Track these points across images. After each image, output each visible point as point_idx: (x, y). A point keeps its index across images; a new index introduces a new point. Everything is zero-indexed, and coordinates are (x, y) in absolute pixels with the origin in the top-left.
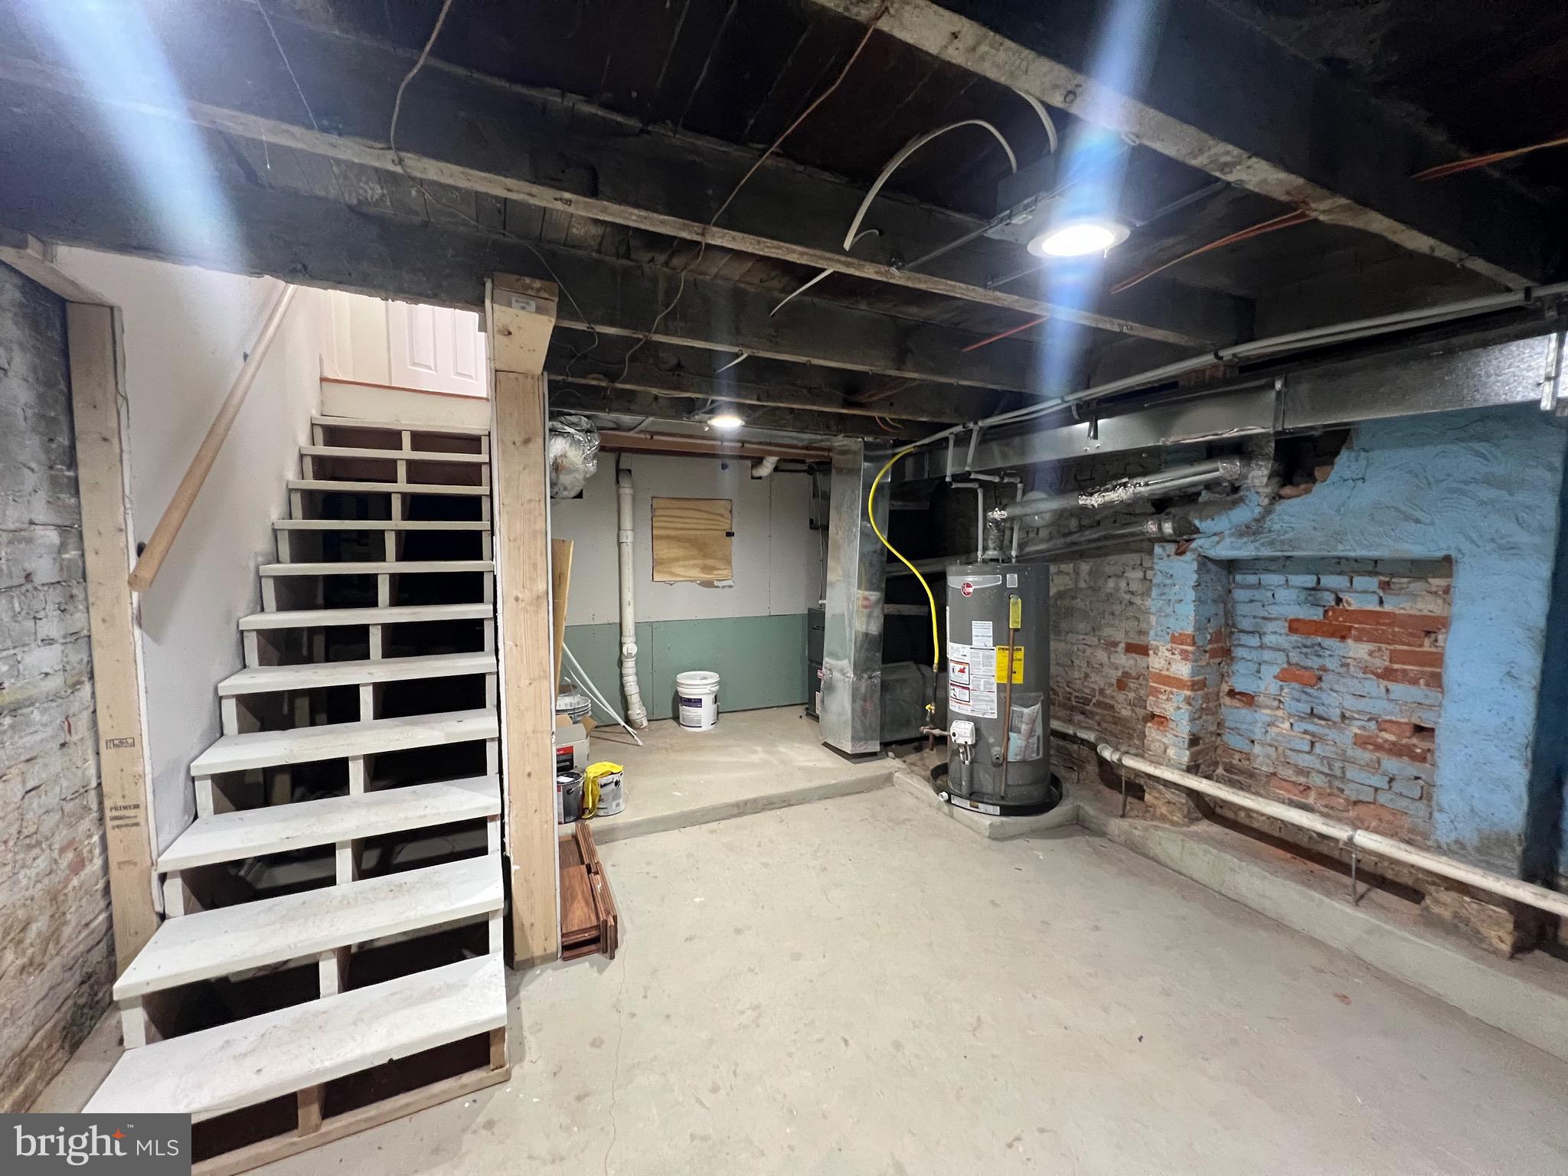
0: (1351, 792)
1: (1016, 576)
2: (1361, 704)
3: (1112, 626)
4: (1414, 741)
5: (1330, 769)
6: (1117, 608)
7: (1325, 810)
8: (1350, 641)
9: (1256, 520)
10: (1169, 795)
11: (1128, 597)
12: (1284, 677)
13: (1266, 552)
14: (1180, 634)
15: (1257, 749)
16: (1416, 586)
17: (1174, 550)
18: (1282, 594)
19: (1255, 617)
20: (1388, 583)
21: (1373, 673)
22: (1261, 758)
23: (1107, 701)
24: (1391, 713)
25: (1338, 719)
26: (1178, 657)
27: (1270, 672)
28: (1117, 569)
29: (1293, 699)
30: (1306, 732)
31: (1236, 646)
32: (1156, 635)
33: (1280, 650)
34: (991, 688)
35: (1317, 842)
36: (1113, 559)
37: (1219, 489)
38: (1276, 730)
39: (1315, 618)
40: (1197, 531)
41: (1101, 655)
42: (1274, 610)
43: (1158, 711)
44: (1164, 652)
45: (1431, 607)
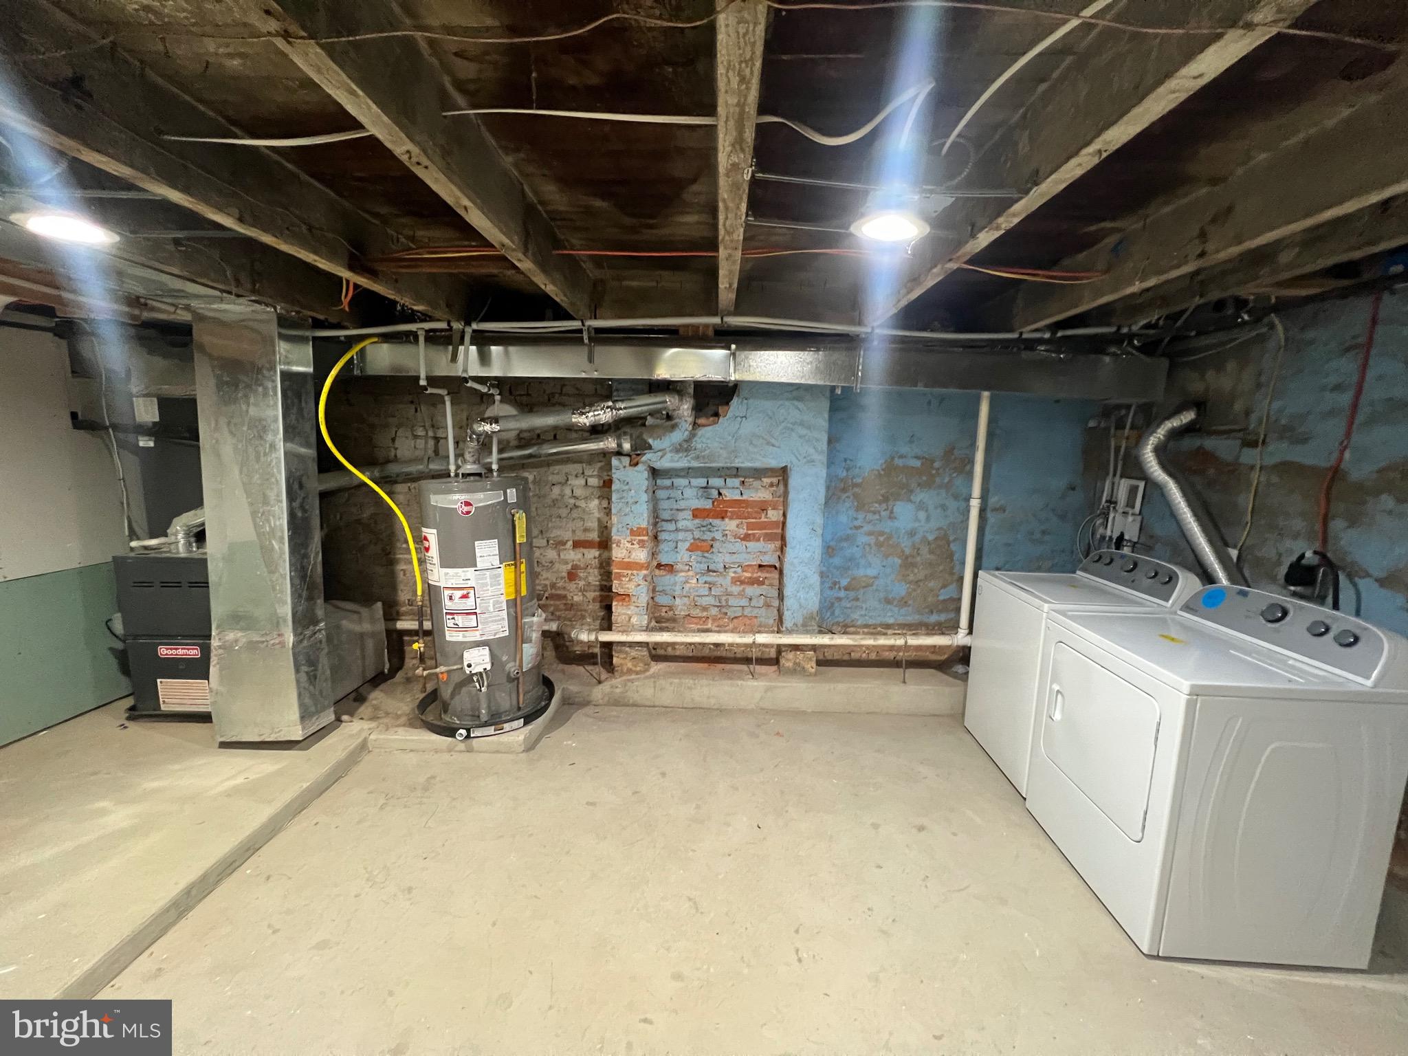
0: (731, 614)
1: (514, 490)
2: (735, 558)
3: (561, 527)
4: (759, 574)
5: (720, 602)
6: (564, 512)
7: (717, 629)
8: (727, 520)
9: (686, 441)
10: (633, 653)
11: (572, 501)
12: (691, 549)
13: (695, 464)
14: (638, 528)
15: (678, 601)
16: (757, 483)
17: (628, 462)
18: (689, 493)
19: (671, 510)
20: (743, 482)
21: (739, 538)
22: (680, 607)
23: (559, 592)
24: (749, 560)
25: (722, 570)
26: (636, 546)
27: (683, 547)
28: (561, 478)
29: (697, 562)
30: (706, 583)
31: (661, 531)
32: (618, 531)
33: (688, 531)
34: (501, 607)
35: (714, 650)
36: (557, 468)
37: (658, 415)
38: (688, 585)
39: (708, 507)
40: (650, 447)
41: (551, 554)
42: (682, 504)
43: (622, 590)
44: (625, 544)
45: (764, 495)
